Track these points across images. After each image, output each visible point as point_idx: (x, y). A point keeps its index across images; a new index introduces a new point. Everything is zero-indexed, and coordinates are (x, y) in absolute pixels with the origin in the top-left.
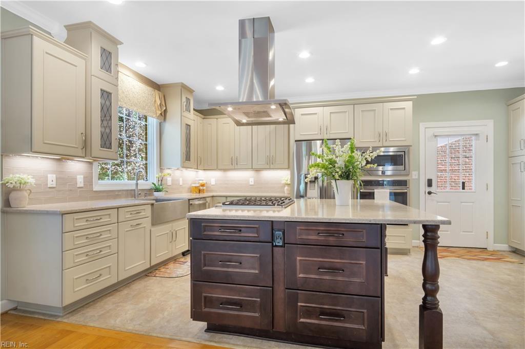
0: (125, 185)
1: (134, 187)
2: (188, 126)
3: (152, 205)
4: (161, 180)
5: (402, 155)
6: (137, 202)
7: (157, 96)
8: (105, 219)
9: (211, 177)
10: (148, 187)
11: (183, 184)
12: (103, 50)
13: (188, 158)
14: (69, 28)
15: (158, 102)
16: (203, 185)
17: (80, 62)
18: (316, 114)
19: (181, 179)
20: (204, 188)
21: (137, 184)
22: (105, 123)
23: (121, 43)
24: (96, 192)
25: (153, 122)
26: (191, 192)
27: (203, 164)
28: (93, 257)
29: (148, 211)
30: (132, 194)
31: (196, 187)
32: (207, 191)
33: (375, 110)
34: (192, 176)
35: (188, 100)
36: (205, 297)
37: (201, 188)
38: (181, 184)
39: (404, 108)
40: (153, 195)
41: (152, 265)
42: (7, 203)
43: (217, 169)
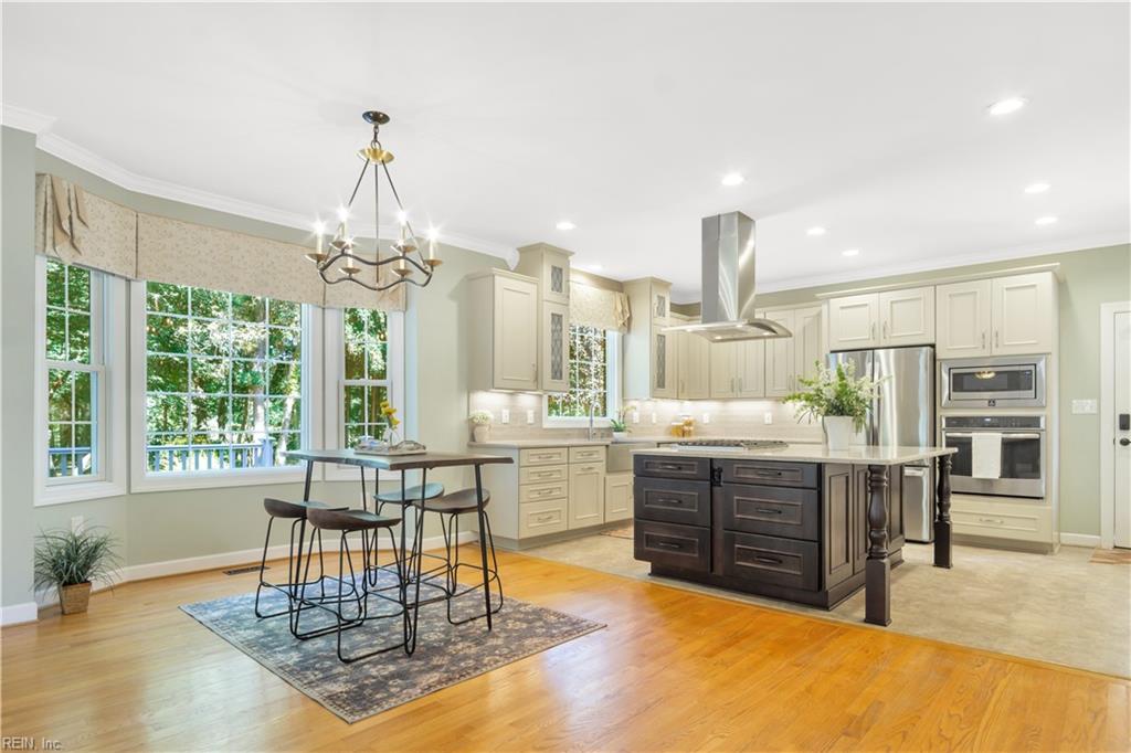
0: (577, 422)
1: (588, 426)
2: (661, 338)
3: (607, 446)
4: (623, 415)
5: (1031, 371)
6: (591, 442)
7: (616, 299)
8: (555, 459)
9: (703, 413)
10: (606, 426)
11: (658, 422)
12: (554, 268)
13: (660, 382)
14: (522, 250)
15: (620, 309)
16: (689, 424)
17: (531, 289)
18: (866, 305)
19: (654, 414)
20: (691, 428)
21: (591, 421)
22: (556, 334)
23: (572, 253)
24: (546, 429)
25: (613, 337)
26: (671, 434)
27: (686, 391)
28: (546, 496)
29: (602, 454)
30: (585, 433)
31: (678, 427)
32: (697, 434)
33: (975, 293)
34: (672, 411)
35: (661, 299)
36: (647, 536)
37: (686, 428)
38: (654, 421)
39: (1034, 286)
40: (612, 436)
41: (607, 521)
42: (473, 438)
43: (710, 398)
